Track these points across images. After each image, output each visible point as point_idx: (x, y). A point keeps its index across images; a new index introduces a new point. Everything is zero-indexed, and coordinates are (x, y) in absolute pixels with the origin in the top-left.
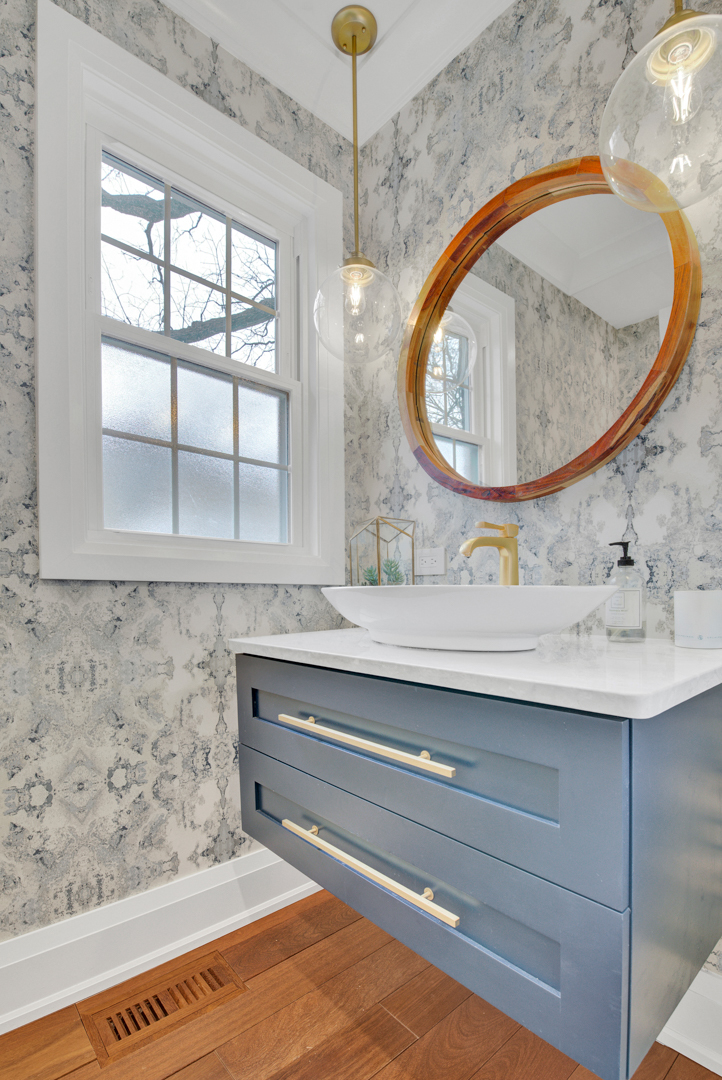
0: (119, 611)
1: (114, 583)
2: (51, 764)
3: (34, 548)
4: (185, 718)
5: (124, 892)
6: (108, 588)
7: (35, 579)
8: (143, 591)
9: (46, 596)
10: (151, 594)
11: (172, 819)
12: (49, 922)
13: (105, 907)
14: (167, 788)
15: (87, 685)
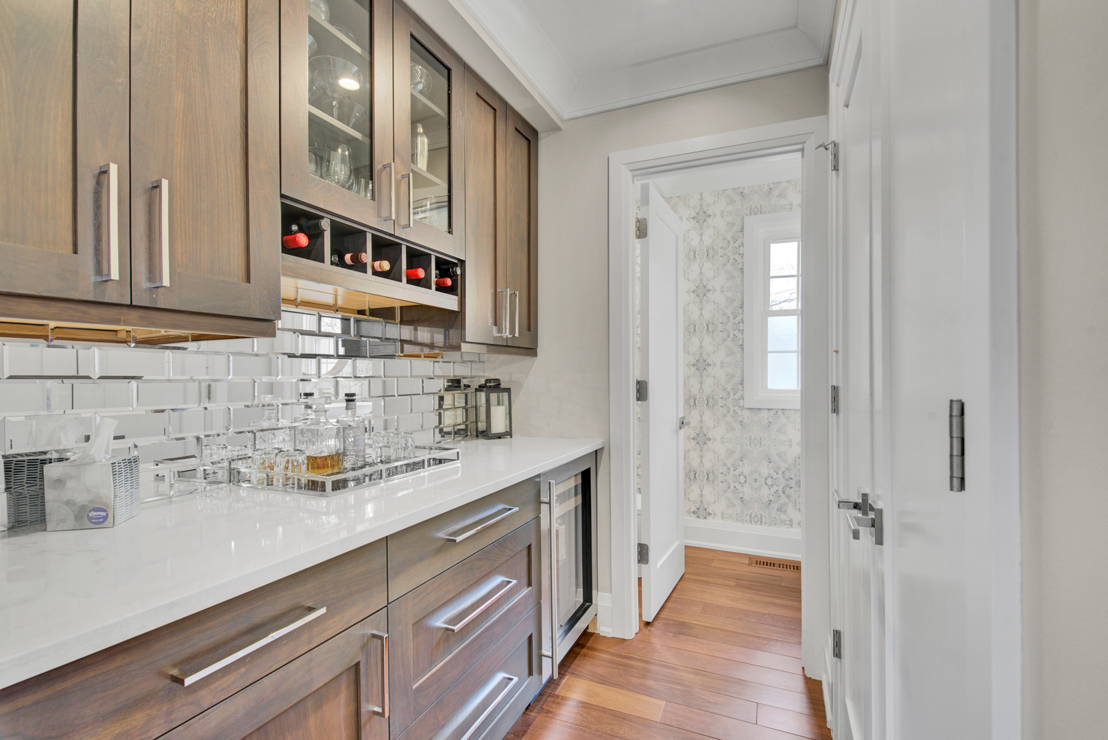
0: (771, 420)
1: (769, 409)
2: (746, 470)
3: (742, 397)
4: (797, 465)
5: (770, 525)
6: (767, 411)
7: (742, 408)
8: (780, 412)
9: (746, 413)
10: (783, 414)
11: (790, 505)
12: (744, 523)
13: (763, 527)
14: (788, 491)
15: (759, 445)
